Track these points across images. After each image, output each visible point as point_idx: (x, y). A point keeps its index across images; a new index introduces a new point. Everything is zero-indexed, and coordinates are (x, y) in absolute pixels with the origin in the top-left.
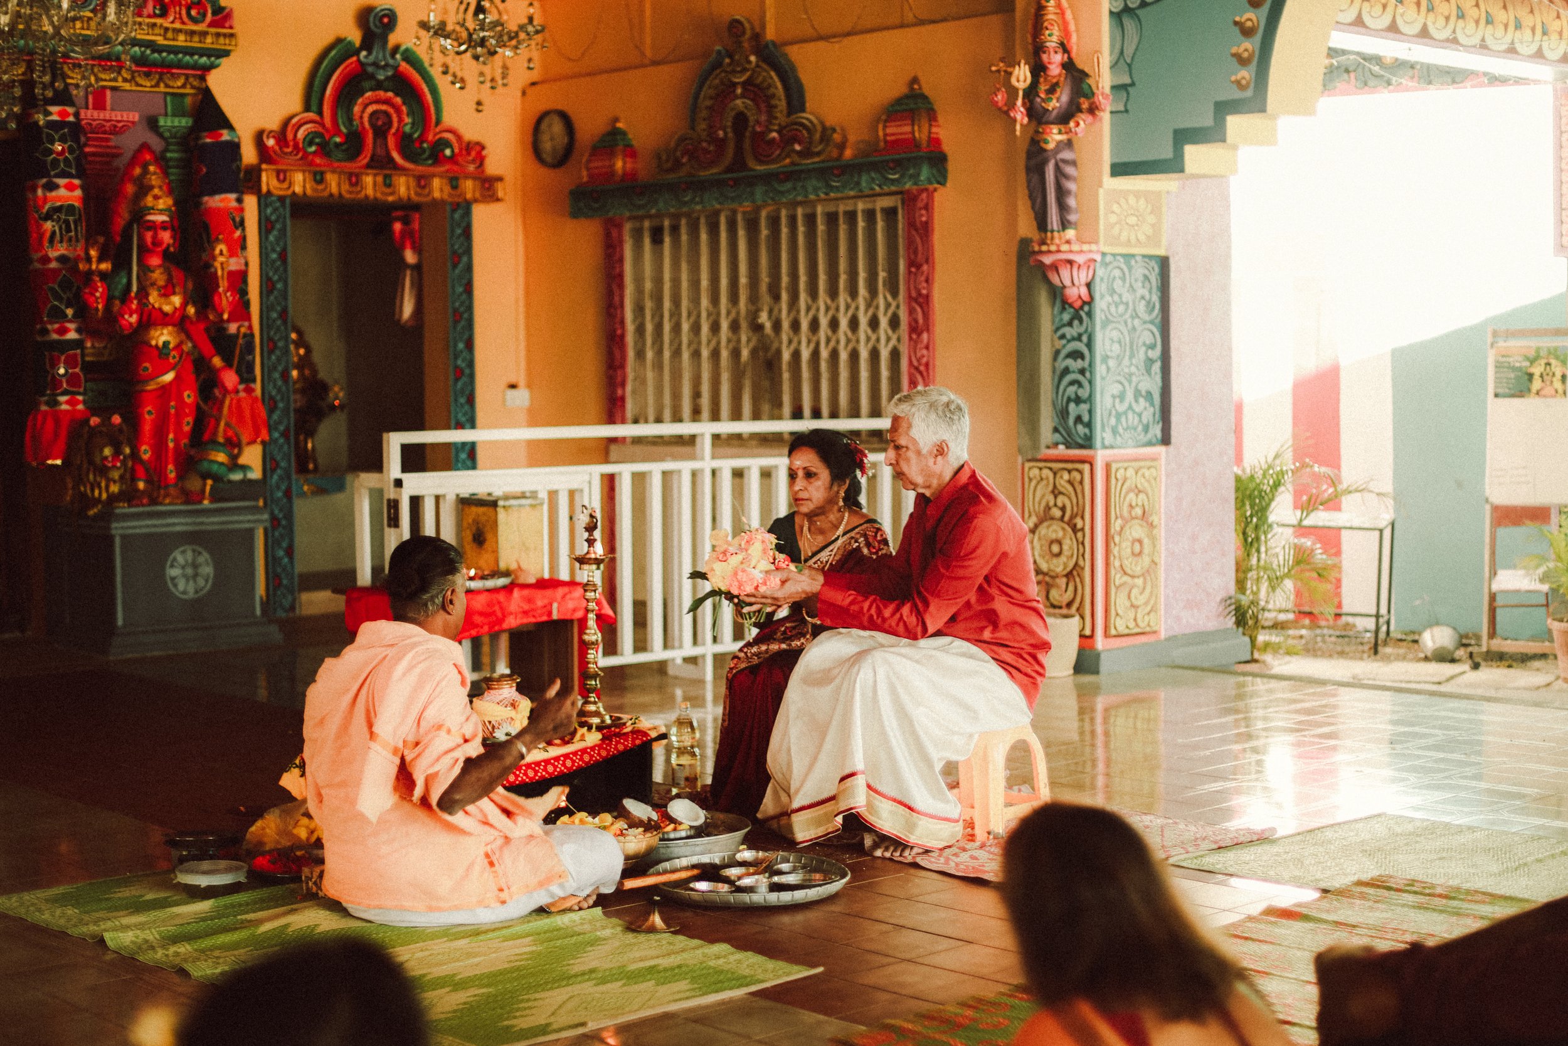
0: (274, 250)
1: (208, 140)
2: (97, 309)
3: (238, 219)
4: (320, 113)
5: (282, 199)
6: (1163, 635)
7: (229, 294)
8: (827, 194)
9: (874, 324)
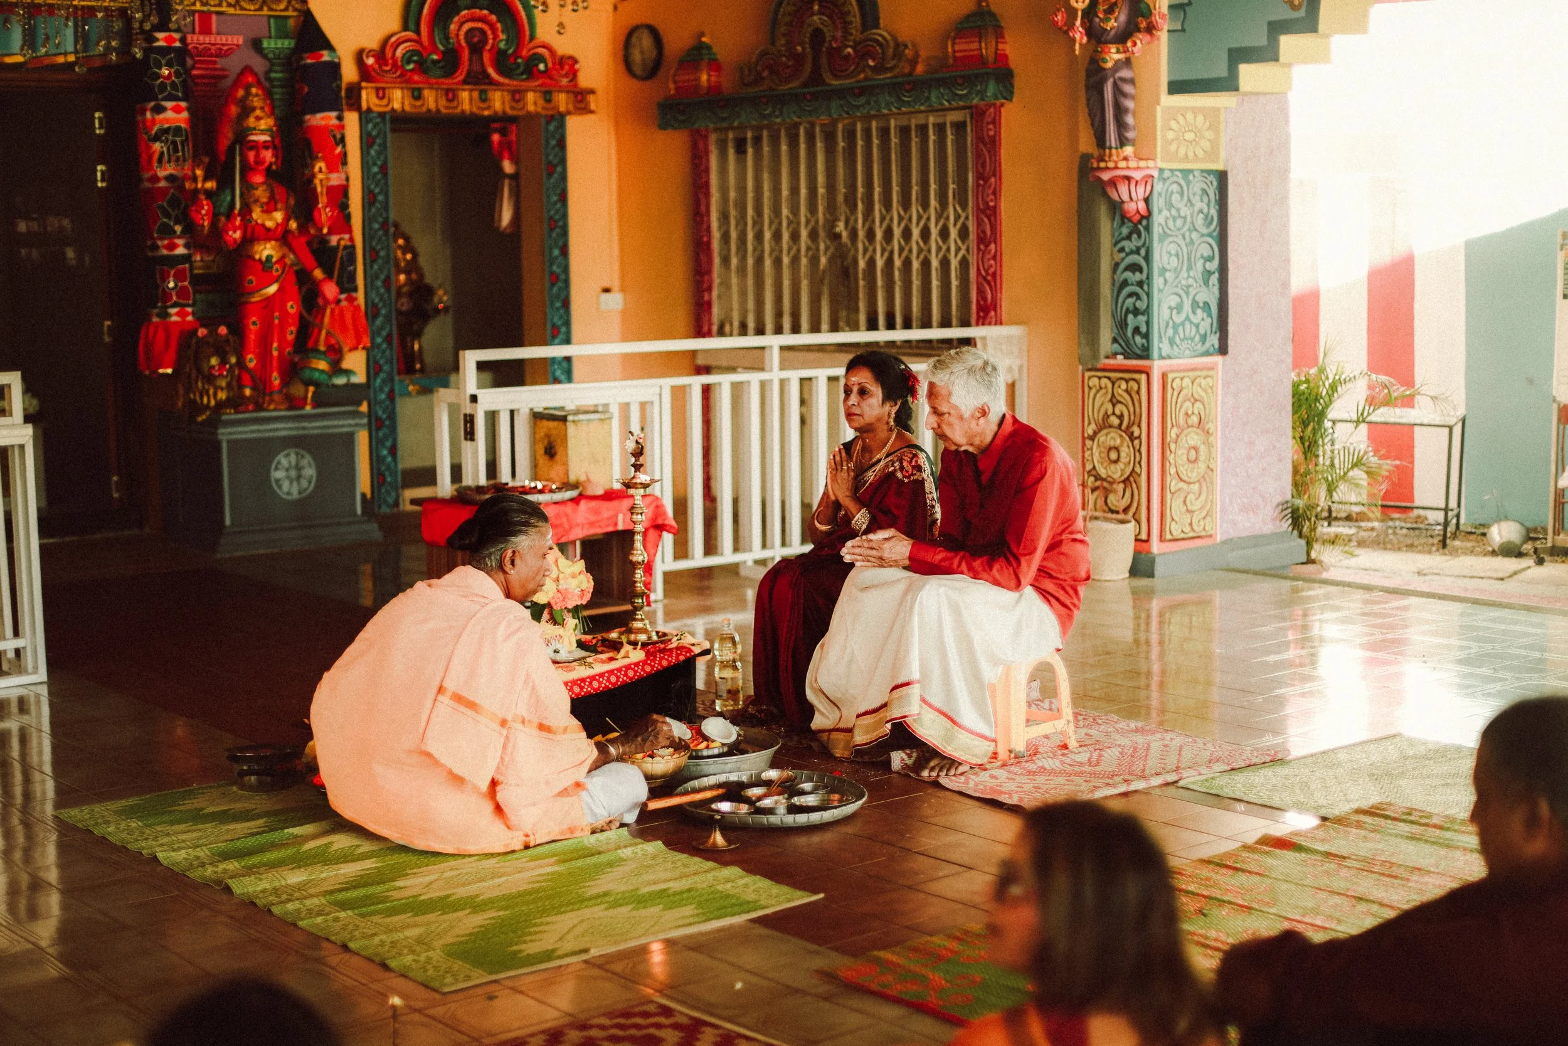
0: (375, 164)
1: (309, 61)
2: (203, 226)
3: (338, 136)
4: (418, 32)
5: (382, 115)
6: (1218, 539)
7: (328, 210)
8: (899, 109)
9: (944, 234)
